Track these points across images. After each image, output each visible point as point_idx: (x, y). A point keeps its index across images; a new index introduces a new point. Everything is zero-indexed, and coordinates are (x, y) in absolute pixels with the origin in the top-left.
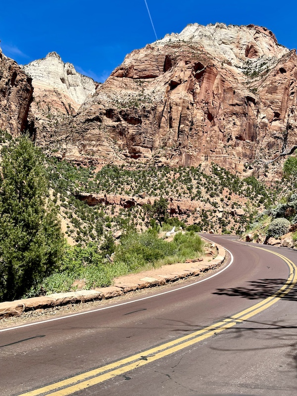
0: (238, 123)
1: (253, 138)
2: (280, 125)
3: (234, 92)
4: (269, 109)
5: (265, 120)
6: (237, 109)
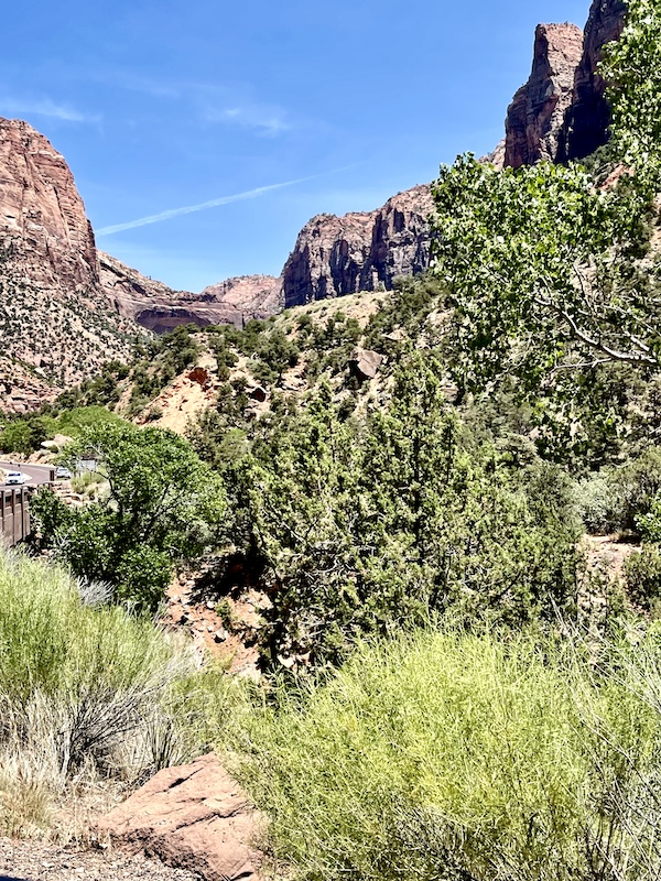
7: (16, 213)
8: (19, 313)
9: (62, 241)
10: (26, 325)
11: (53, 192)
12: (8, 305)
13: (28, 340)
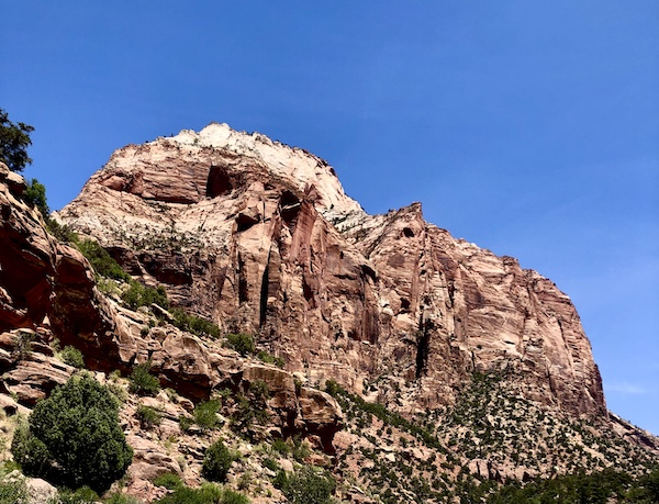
0: (351, 310)
1: (373, 338)
2: (410, 322)
3: (342, 255)
4: (393, 292)
5: (389, 310)
6: (347, 284)
7: (515, 339)
8: (504, 423)
9: (566, 371)
10: (511, 435)
11: (557, 324)
12: (493, 414)
13: (510, 449)
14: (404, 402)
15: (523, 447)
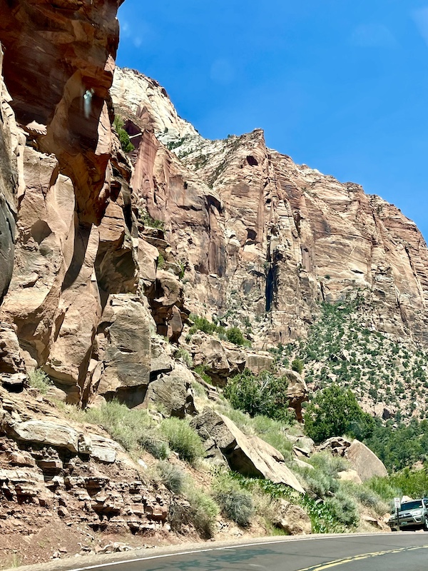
0: (197, 241)
1: (221, 271)
2: (257, 253)
3: (186, 186)
4: (239, 222)
5: (235, 241)
6: (192, 215)
14: (256, 338)
15: (381, 382)
